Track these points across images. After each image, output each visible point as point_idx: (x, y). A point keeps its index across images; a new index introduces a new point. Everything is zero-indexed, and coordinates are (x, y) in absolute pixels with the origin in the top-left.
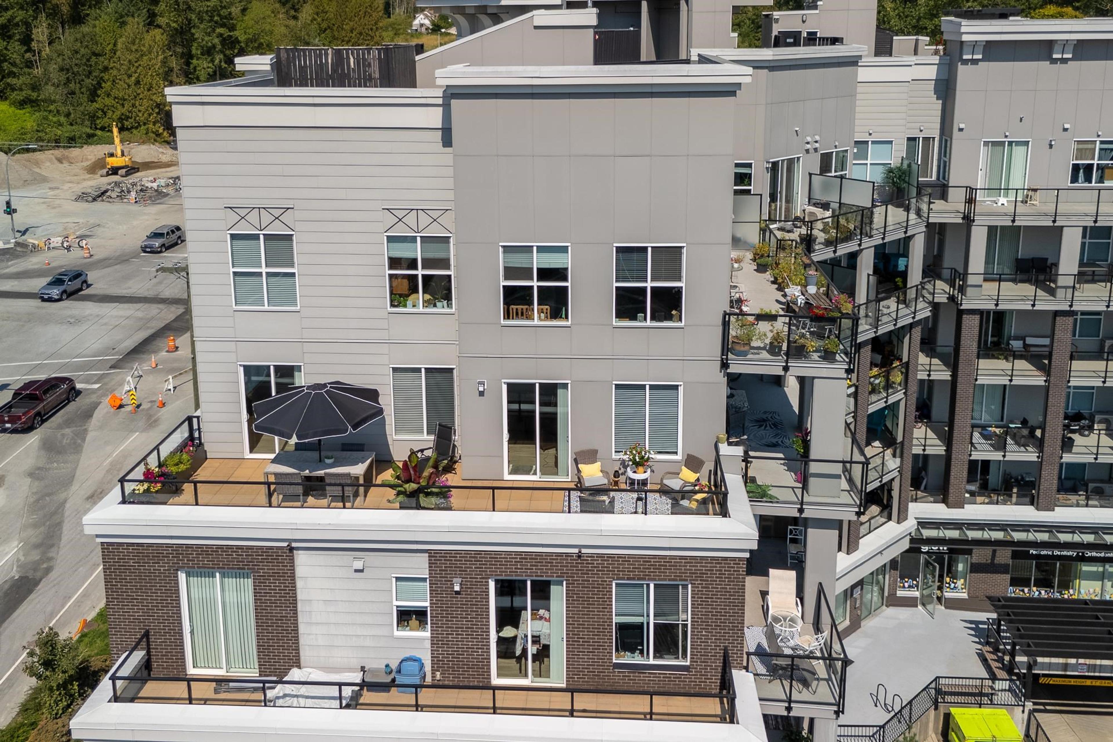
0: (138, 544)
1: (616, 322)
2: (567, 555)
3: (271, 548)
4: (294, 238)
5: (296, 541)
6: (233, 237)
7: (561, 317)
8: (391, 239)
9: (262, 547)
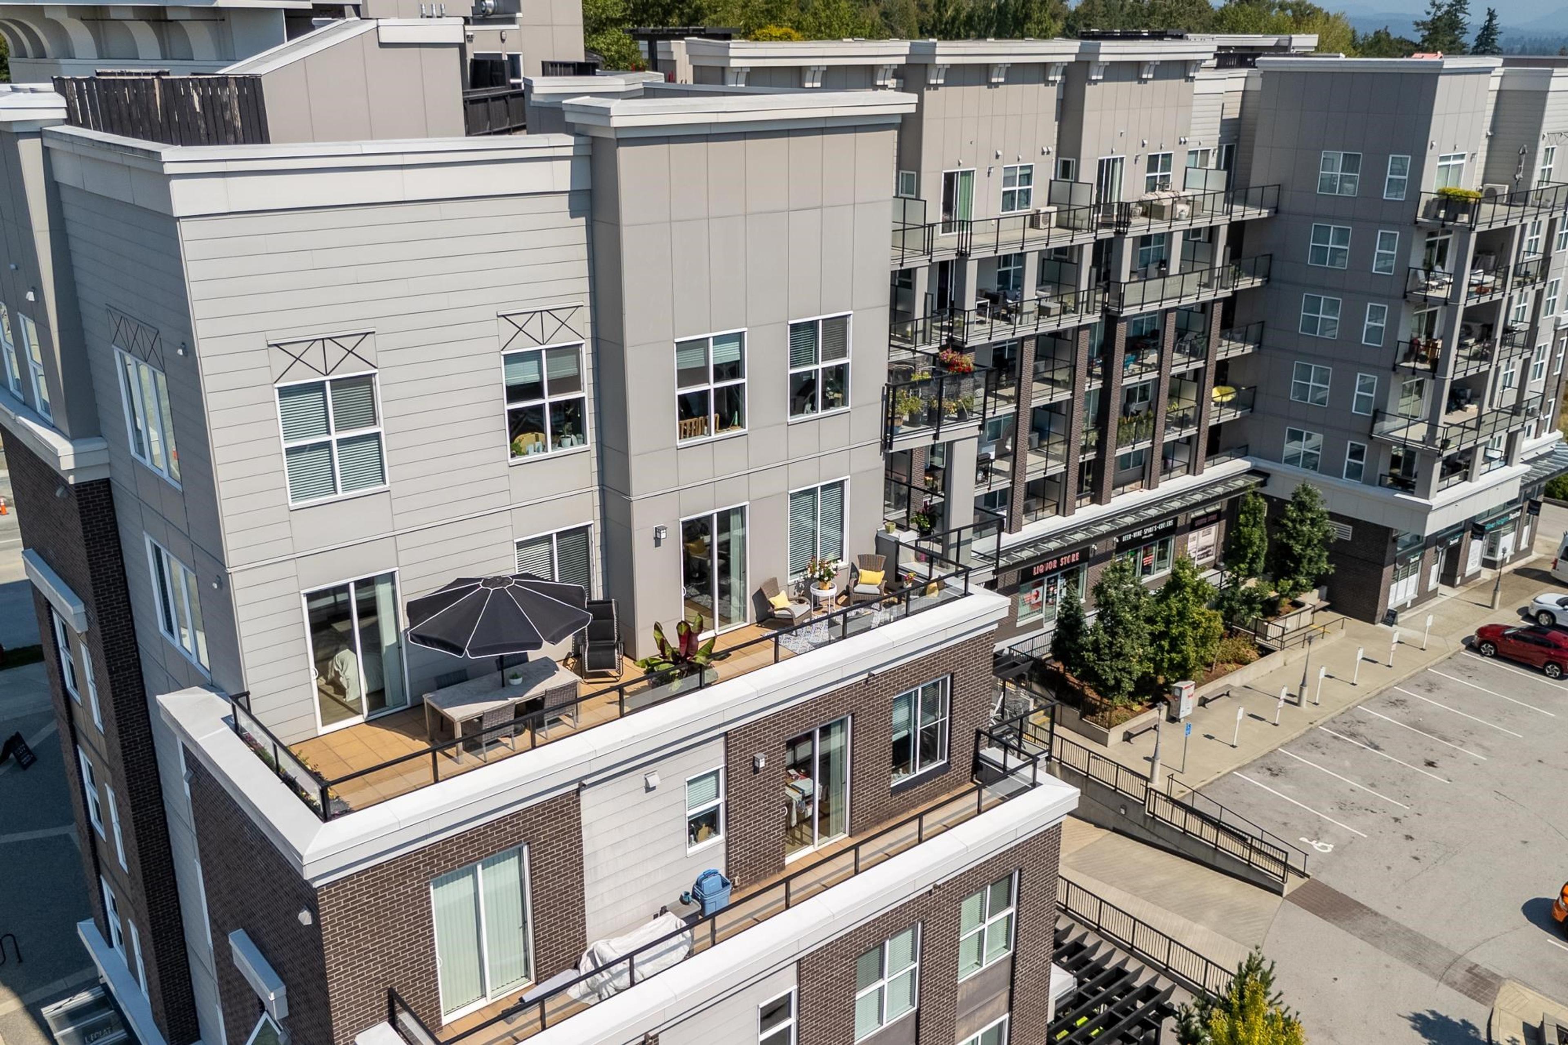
0: (374, 868)
1: (791, 420)
2: (857, 684)
3: (554, 799)
4: (377, 379)
5: (586, 777)
6: (285, 392)
7: (733, 425)
8: (510, 359)
9: (542, 804)
